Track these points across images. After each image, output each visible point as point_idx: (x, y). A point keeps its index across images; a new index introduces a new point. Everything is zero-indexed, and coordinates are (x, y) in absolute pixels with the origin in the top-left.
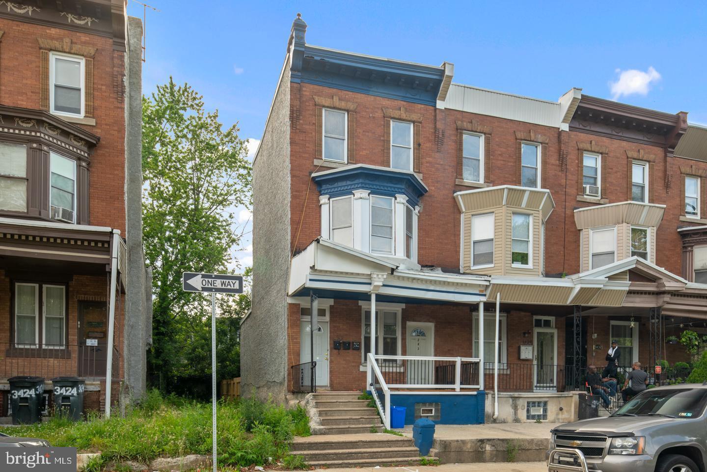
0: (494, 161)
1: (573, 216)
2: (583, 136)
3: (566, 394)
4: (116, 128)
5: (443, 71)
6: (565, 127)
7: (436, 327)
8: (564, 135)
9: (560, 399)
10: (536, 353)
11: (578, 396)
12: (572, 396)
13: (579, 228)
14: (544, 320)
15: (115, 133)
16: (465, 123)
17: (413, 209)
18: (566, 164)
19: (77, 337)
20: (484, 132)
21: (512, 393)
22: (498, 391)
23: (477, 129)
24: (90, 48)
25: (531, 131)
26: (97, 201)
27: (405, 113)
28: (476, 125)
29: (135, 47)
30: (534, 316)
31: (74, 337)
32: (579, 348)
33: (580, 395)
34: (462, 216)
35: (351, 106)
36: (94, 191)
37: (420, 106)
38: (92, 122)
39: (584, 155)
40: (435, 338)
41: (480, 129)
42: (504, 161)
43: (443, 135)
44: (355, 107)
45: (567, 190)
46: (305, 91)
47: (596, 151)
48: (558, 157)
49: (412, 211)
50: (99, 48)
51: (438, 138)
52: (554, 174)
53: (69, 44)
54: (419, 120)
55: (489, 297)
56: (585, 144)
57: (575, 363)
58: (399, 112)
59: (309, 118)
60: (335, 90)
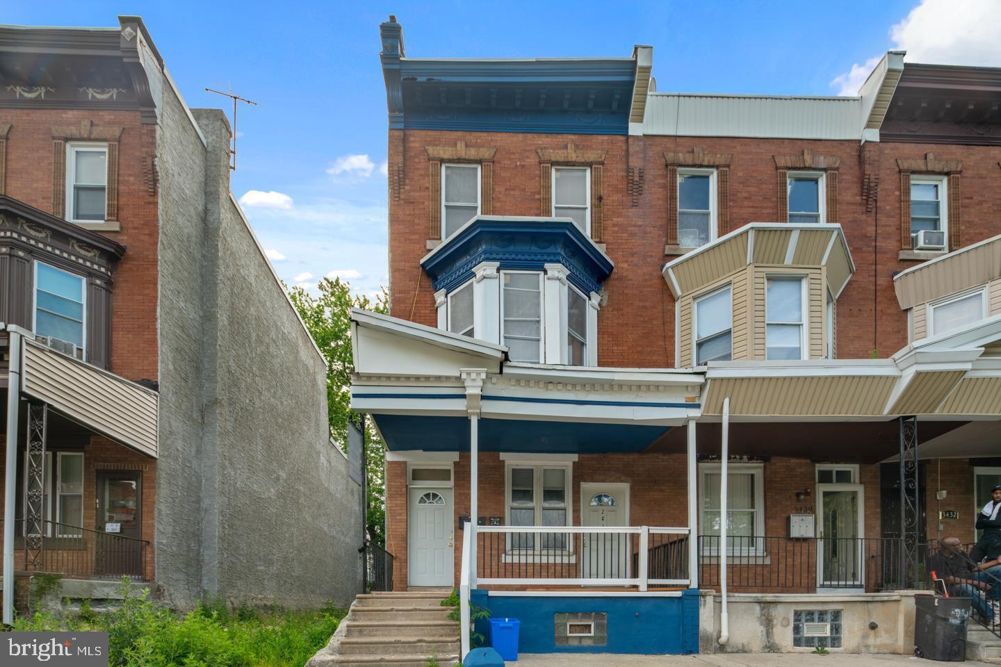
0: (735, 210)
1: (892, 287)
2: (909, 149)
3: (884, 595)
4: (147, 232)
5: (635, 62)
6: (873, 135)
7: (632, 488)
8: (872, 149)
9: (870, 606)
10: (821, 528)
11: (913, 601)
12: (899, 601)
13: (903, 306)
14: (838, 472)
15: (146, 238)
16: (680, 155)
17: (587, 298)
18: (876, 200)
19: (94, 521)
20: (717, 163)
21: (759, 595)
22: (728, 591)
23: (703, 160)
24: (115, 129)
25: (806, 151)
26: (121, 333)
27: (575, 151)
28: (701, 155)
29: (214, 146)
30: (817, 465)
31: (90, 521)
32: (913, 503)
33: (917, 597)
34: (678, 305)
35: (486, 153)
36: (119, 320)
37: (600, 138)
38: (115, 226)
39: (912, 182)
40: (631, 508)
41: (709, 161)
42: (753, 207)
43: (641, 177)
44: (493, 154)
45: (877, 244)
46: (414, 142)
47: (937, 170)
48: (860, 189)
49: (585, 301)
50: (126, 127)
51: (633, 185)
52: (851, 219)
53: (88, 127)
54: (600, 160)
55: (707, 409)
56: (913, 162)
57: (904, 533)
58: (565, 151)
59: (419, 180)
60: (459, 134)
